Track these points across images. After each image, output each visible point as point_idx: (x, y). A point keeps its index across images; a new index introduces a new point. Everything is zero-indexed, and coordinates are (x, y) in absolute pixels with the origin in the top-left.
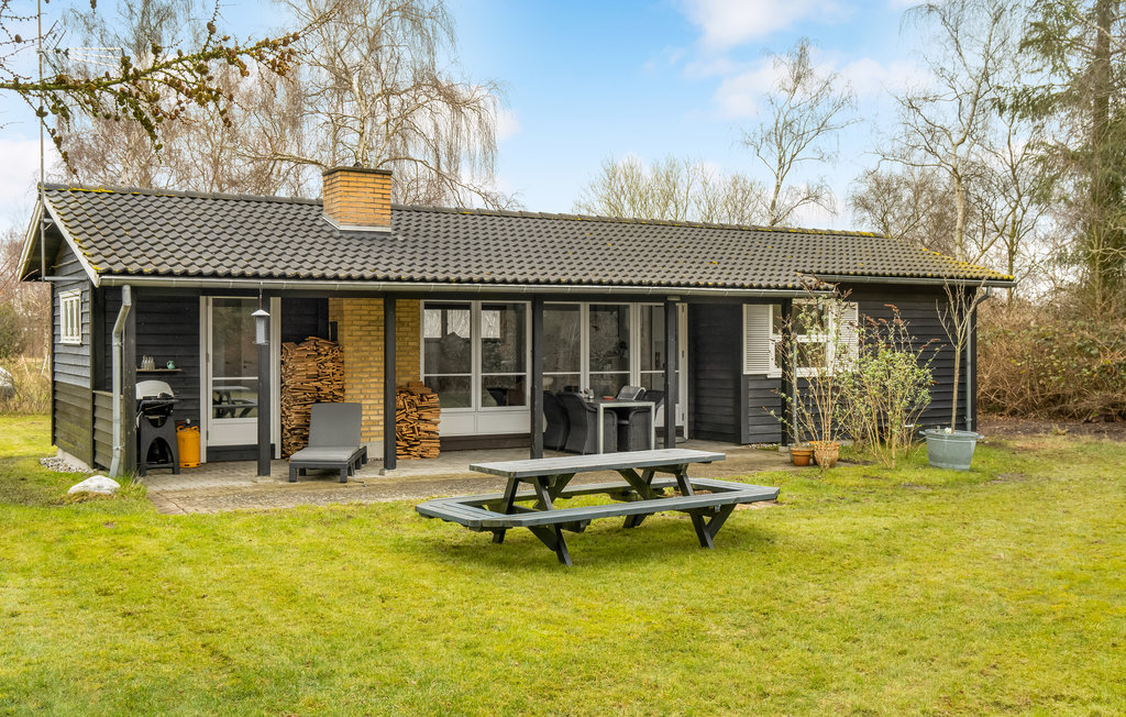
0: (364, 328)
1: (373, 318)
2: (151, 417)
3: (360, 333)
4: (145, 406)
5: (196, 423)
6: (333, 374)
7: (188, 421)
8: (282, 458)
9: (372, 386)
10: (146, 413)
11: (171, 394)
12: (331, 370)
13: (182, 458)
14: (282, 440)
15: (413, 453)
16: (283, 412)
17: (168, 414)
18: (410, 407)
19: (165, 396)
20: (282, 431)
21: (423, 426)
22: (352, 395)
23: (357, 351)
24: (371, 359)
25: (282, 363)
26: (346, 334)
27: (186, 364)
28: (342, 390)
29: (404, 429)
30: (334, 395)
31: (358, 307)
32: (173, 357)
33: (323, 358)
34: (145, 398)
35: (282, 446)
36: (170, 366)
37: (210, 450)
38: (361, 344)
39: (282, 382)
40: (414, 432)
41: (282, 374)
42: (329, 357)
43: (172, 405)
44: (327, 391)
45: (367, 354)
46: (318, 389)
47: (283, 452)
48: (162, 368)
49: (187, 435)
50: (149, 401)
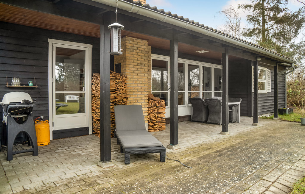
0: (135, 67)
1: (139, 62)
2: (17, 117)
3: (133, 69)
4: (11, 109)
5: (46, 118)
6: (122, 89)
7: (42, 117)
8: (93, 134)
9: (139, 96)
10: (12, 114)
11: (31, 100)
12: (121, 88)
13: (38, 140)
14: (92, 124)
15: (156, 128)
16: (93, 110)
17: (29, 114)
18: (154, 106)
19: (26, 102)
20: (93, 120)
21: (159, 116)
22: (130, 100)
23: (132, 78)
24: (138, 82)
25: (92, 84)
26: (127, 69)
27: (40, 84)
28: (127, 98)
29: (152, 117)
30: (123, 101)
31: (133, 56)
32: (32, 79)
33: (118, 81)
34: (11, 104)
35: (93, 127)
36: (31, 84)
37: (55, 132)
38: (134, 74)
39: (92, 94)
40: (156, 119)
41: (92, 90)
42: (120, 80)
43: (32, 108)
44: (119, 98)
45: (136, 79)
46: (115, 98)
47: (93, 131)
48: (26, 85)
49: (41, 126)
50: (13, 106)
